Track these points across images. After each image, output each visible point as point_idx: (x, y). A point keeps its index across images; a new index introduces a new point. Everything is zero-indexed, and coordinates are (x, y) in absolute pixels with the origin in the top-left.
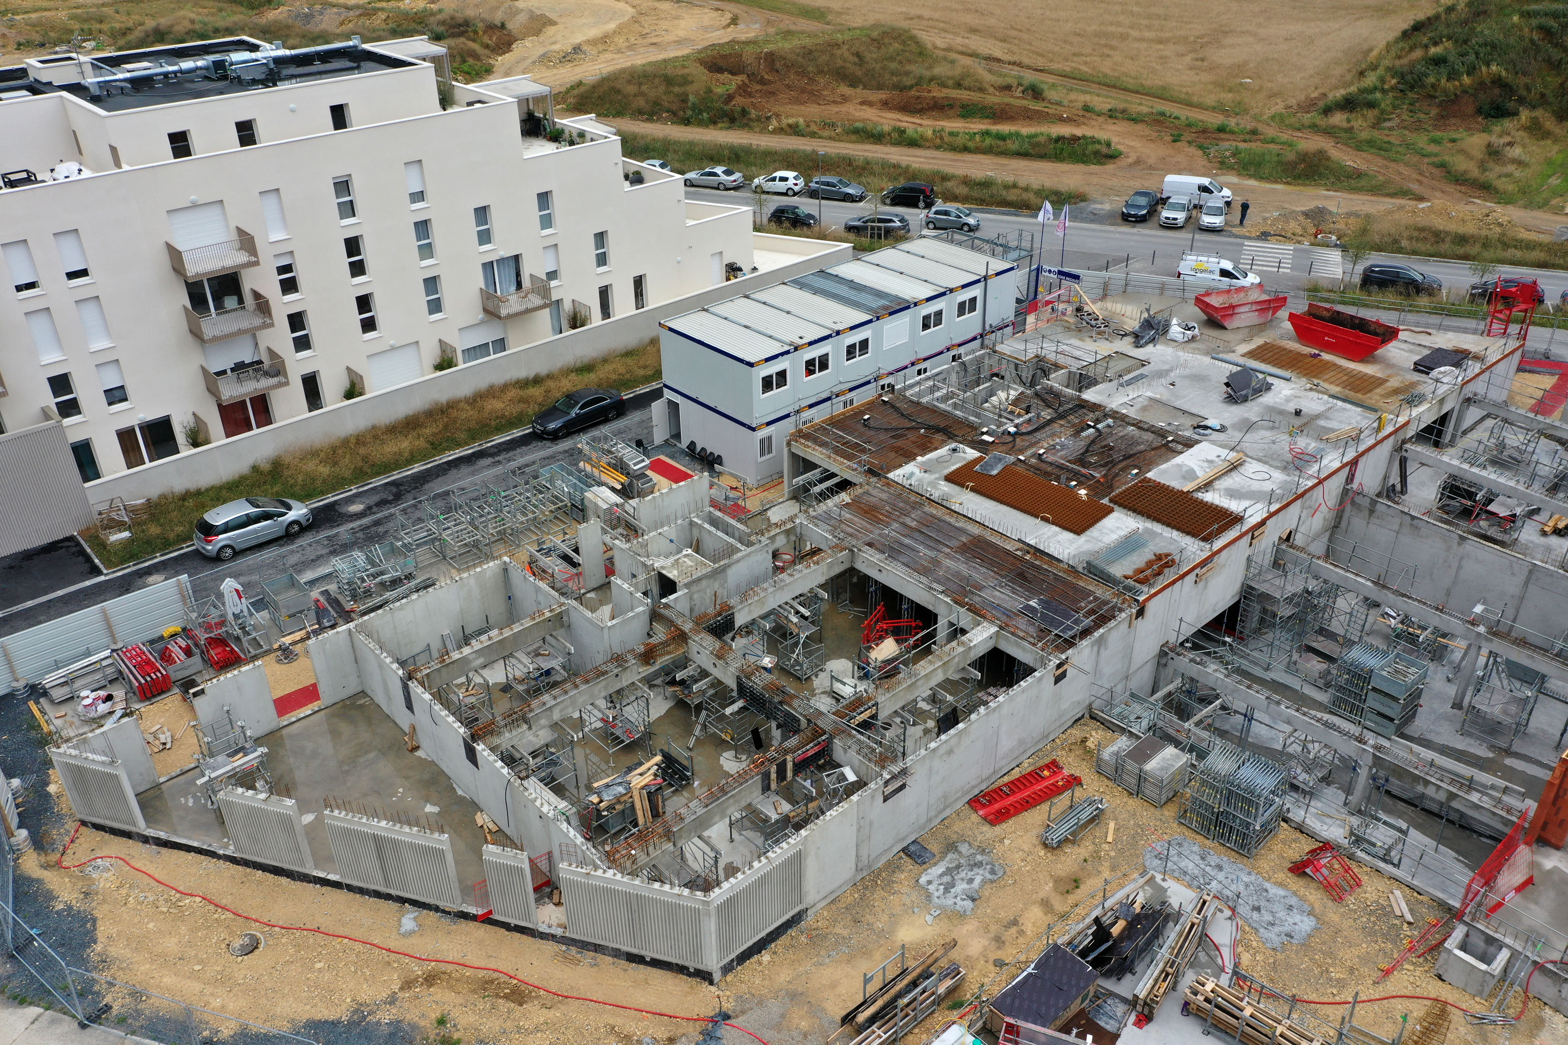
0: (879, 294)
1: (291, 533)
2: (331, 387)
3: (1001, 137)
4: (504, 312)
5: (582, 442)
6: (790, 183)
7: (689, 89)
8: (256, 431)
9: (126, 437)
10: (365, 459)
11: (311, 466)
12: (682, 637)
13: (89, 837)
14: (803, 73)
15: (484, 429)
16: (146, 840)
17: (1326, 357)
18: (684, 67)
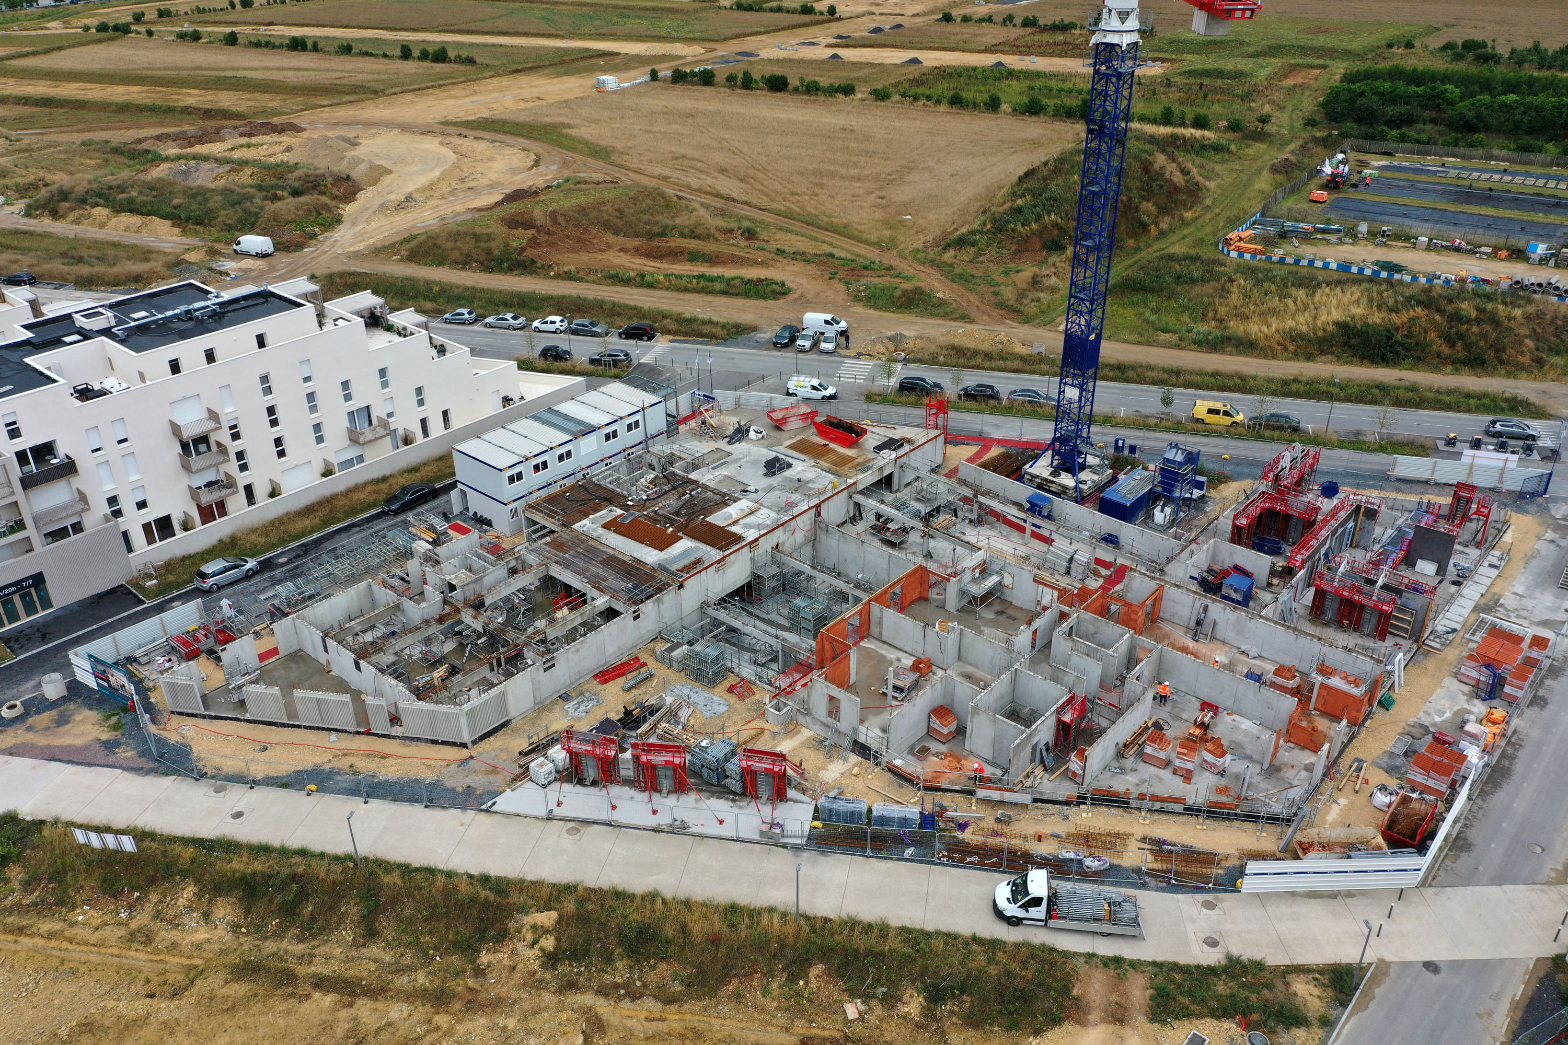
0: (579, 422)
1: (247, 577)
2: (261, 492)
3: (711, 279)
4: (362, 441)
5: (410, 516)
6: (558, 325)
7: (493, 244)
8: (219, 521)
9: (147, 527)
10: (285, 532)
11: (253, 538)
12: (458, 611)
13: (176, 719)
14: (578, 225)
15: (353, 511)
16: (204, 717)
17: (832, 445)
18: (488, 226)
